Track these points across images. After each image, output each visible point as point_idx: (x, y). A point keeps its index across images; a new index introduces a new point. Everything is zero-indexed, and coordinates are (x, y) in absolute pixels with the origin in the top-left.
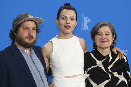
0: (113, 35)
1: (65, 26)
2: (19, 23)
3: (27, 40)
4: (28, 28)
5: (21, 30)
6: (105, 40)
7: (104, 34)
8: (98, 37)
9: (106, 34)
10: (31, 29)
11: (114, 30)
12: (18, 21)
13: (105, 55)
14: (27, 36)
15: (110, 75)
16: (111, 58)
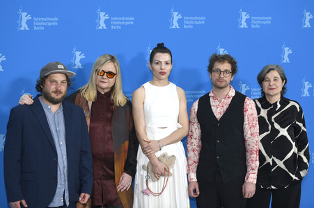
0: (283, 80)
1: (160, 73)
2: (46, 75)
3: (53, 95)
4: (56, 82)
5: (48, 82)
6: (274, 87)
7: (272, 80)
8: (266, 84)
9: (275, 80)
10: (59, 83)
11: (283, 74)
12: (45, 71)
13: (272, 103)
14: (55, 90)
15: (270, 127)
16: (279, 106)
